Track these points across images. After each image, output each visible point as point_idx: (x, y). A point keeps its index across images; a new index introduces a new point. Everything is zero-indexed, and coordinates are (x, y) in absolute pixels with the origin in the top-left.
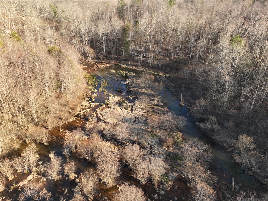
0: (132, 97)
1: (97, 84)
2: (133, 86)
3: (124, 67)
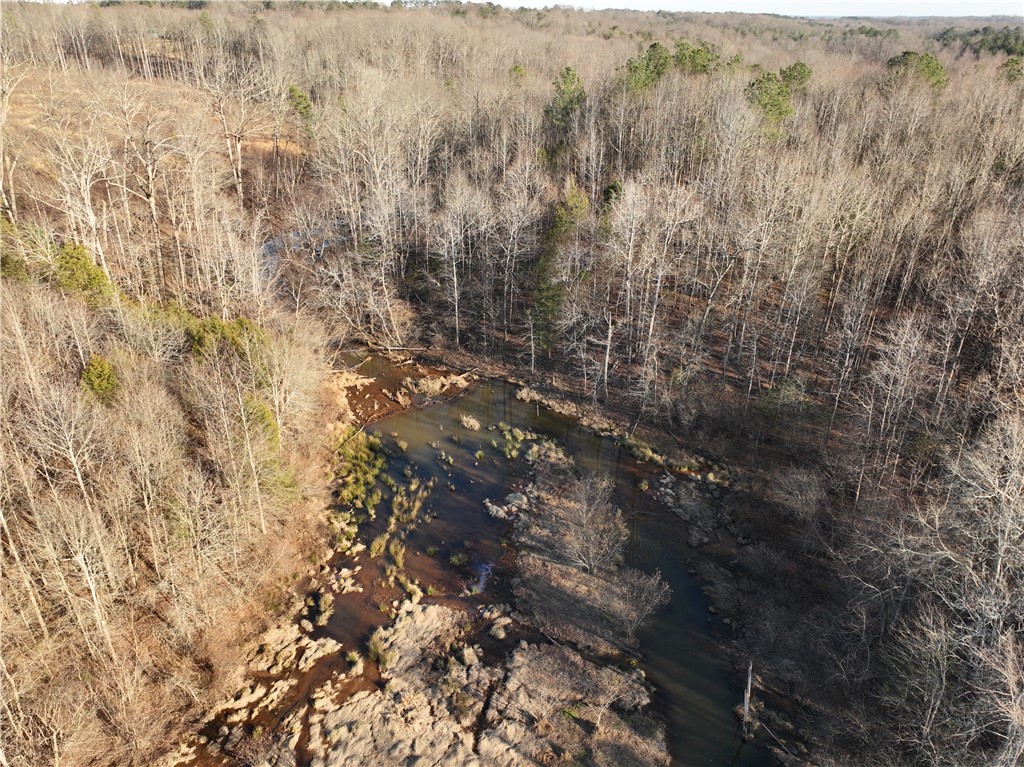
0: (508, 621)
1: (375, 506)
2: (532, 538)
3: (528, 400)
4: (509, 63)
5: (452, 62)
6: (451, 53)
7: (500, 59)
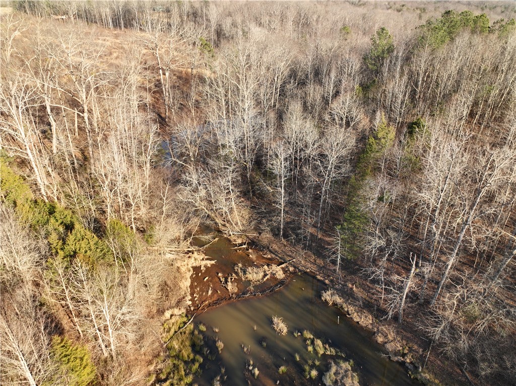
3: (331, 303)
4: (340, 25)
5: (307, 24)
6: (307, 19)
7: (335, 23)
